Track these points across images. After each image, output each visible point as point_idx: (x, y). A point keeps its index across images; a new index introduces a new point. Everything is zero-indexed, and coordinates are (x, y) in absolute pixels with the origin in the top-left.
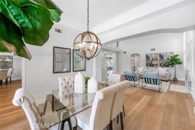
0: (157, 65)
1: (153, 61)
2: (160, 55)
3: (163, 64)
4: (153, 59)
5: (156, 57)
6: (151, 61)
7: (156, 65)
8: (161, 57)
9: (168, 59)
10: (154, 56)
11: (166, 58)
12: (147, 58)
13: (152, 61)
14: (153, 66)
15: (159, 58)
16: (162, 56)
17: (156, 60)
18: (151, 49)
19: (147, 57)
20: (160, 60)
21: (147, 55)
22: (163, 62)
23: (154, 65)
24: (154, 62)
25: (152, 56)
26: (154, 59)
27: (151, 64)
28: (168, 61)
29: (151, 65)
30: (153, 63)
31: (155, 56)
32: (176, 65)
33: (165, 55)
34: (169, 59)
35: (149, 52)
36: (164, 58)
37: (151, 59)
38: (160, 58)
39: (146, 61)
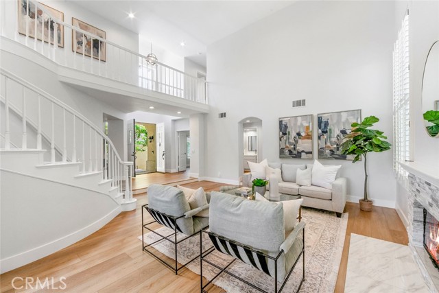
0: (311, 153)
1: (300, 141)
2: (320, 119)
3: (328, 151)
4: (299, 134)
5: (308, 128)
6: (292, 141)
7: (307, 153)
8: (323, 125)
9: (343, 132)
10: (302, 124)
11: (337, 132)
12: (281, 130)
13: (297, 142)
14: (298, 155)
15: (316, 132)
16: (327, 124)
17: (309, 137)
18: (294, 102)
19: (283, 129)
20: (319, 138)
21: (281, 122)
22: (329, 144)
23: (303, 154)
24: (303, 145)
25: (295, 124)
26: (303, 134)
27: (294, 149)
28: (345, 140)
29: (295, 152)
30: (299, 148)
31: (306, 124)
32: (368, 153)
33: (335, 121)
34: (348, 132)
35: (288, 112)
36: (330, 130)
37: (294, 134)
38: (320, 131)
39: (280, 140)
